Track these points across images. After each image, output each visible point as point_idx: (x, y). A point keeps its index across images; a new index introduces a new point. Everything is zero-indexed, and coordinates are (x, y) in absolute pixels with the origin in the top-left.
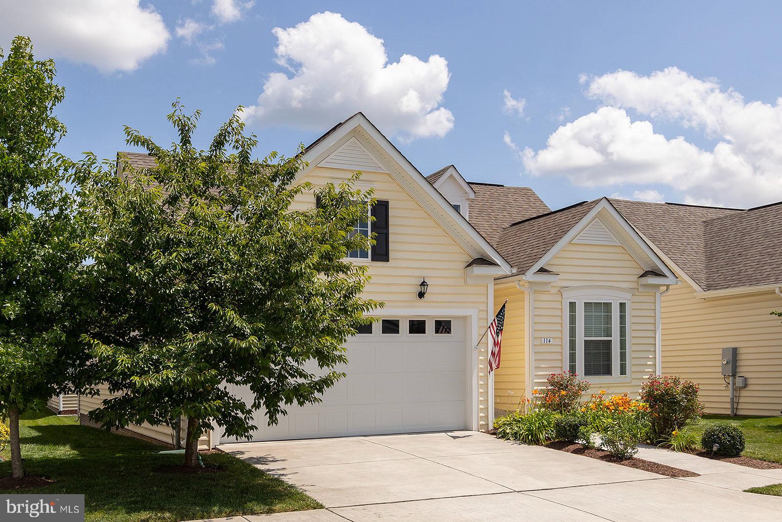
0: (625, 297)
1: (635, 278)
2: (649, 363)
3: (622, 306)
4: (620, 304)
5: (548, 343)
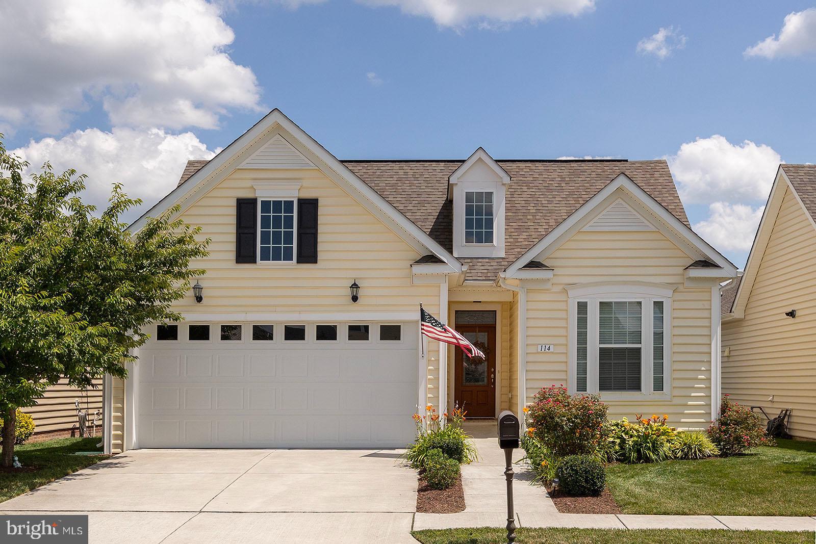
1: (680, 270)
2: (699, 377)
3: (659, 305)
4: (655, 303)
5: (547, 350)
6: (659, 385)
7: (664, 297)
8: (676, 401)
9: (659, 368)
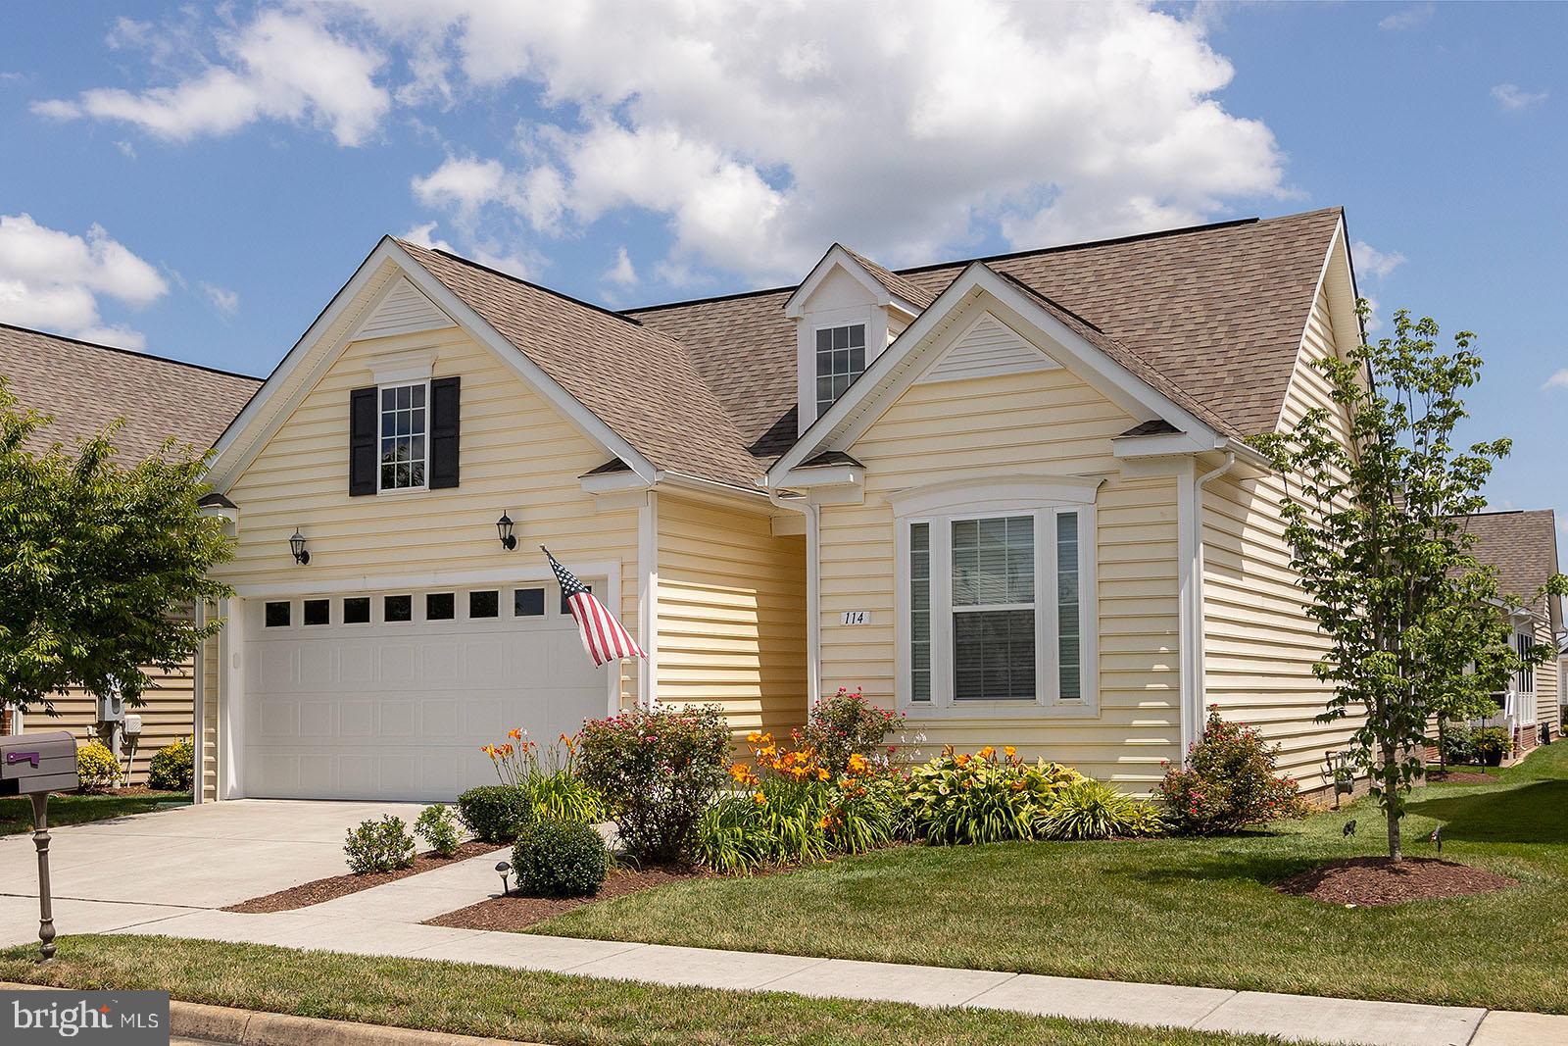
0: (1078, 499)
1: (1108, 444)
2: (1156, 667)
3: (1067, 522)
4: (1060, 516)
5: (857, 622)
6: (1070, 686)
7: (1077, 503)
8: (1109, 718)
9: (1069, 650)
